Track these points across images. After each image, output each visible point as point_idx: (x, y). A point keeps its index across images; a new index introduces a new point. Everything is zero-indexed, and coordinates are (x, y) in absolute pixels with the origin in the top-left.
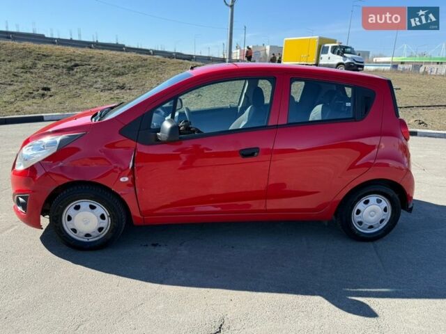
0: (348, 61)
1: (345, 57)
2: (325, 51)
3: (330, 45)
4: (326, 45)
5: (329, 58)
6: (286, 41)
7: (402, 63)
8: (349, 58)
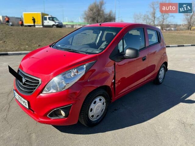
0: (57, 24)
1: (55, 22)
2: (46, 19)
3: (47, 17)
4: (45, 16)
5: (48, 22)
6: (24, 14)
7: (67, 25)
8: (57, 22)
